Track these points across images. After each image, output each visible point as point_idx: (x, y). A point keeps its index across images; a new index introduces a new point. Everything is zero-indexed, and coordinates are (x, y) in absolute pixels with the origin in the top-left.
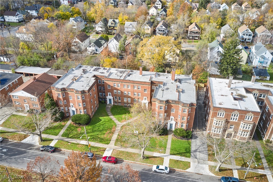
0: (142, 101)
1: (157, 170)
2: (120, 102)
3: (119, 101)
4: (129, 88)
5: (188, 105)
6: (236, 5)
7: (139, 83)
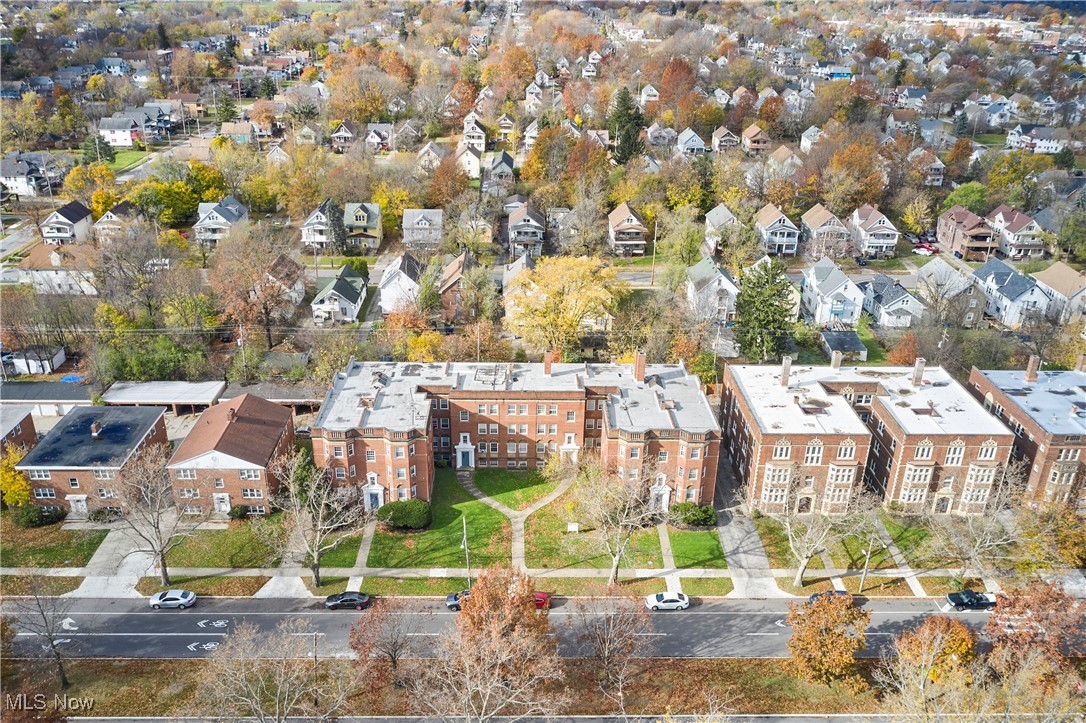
0: (560, 447)
1: (662, 605)
2: (495, 459)
3: (492, 456)
4: (525, 414)
5: (703, 437)
6: (725, 136)
7: (552, 396)
